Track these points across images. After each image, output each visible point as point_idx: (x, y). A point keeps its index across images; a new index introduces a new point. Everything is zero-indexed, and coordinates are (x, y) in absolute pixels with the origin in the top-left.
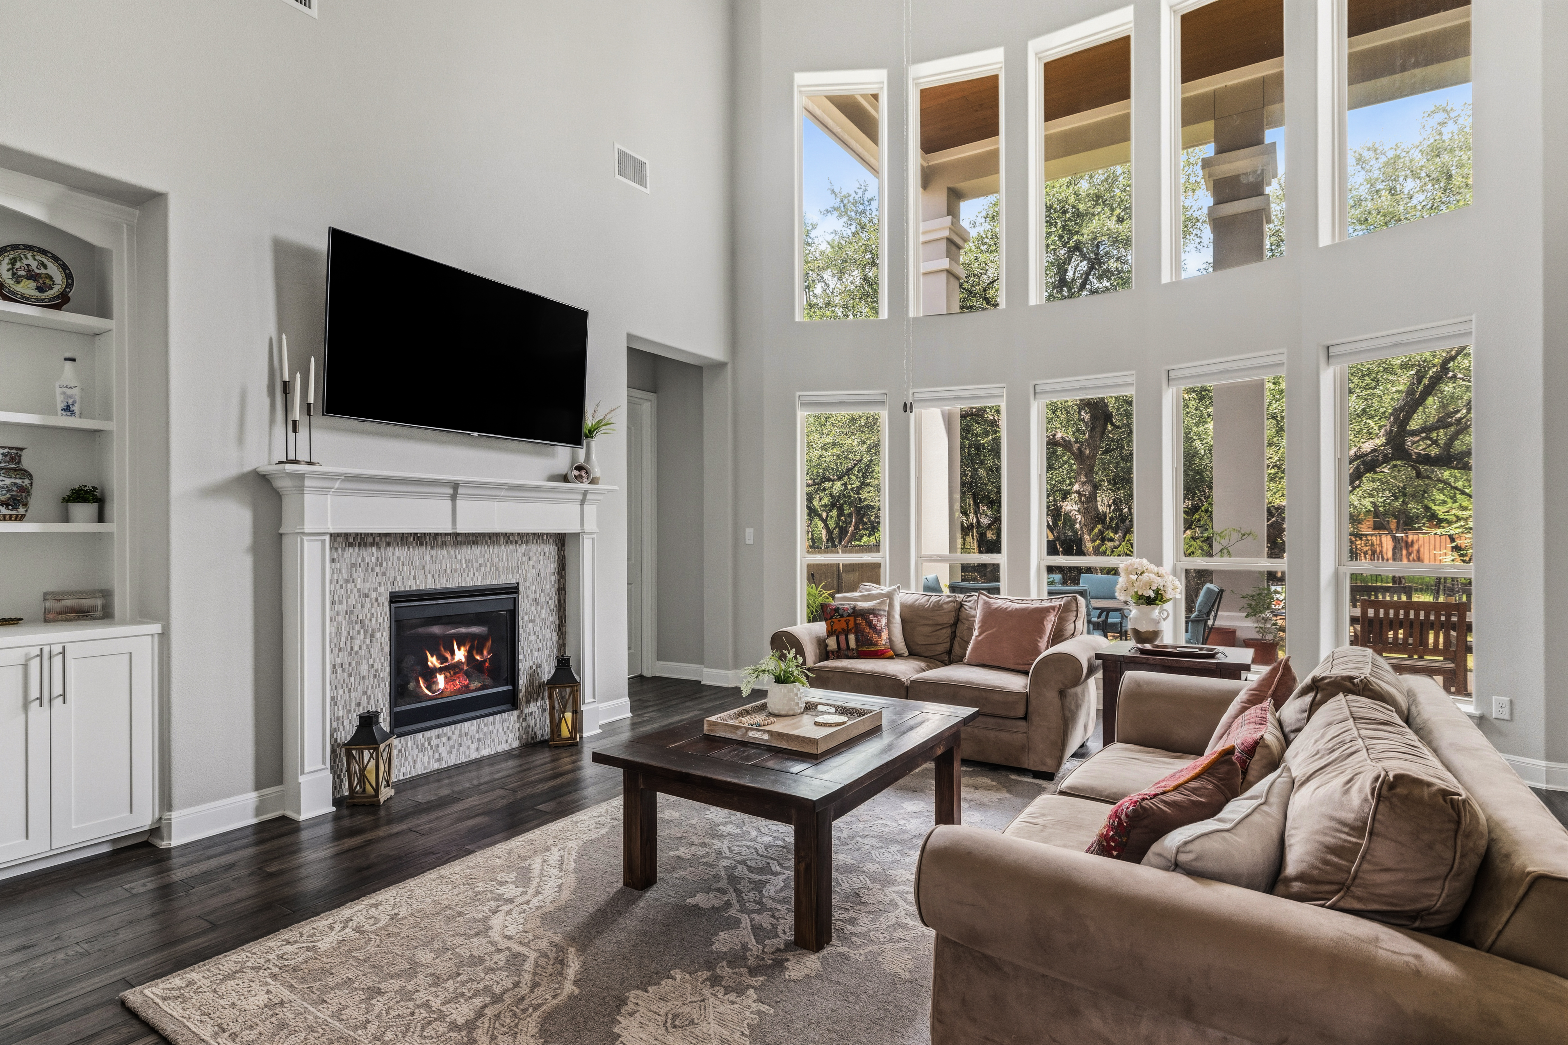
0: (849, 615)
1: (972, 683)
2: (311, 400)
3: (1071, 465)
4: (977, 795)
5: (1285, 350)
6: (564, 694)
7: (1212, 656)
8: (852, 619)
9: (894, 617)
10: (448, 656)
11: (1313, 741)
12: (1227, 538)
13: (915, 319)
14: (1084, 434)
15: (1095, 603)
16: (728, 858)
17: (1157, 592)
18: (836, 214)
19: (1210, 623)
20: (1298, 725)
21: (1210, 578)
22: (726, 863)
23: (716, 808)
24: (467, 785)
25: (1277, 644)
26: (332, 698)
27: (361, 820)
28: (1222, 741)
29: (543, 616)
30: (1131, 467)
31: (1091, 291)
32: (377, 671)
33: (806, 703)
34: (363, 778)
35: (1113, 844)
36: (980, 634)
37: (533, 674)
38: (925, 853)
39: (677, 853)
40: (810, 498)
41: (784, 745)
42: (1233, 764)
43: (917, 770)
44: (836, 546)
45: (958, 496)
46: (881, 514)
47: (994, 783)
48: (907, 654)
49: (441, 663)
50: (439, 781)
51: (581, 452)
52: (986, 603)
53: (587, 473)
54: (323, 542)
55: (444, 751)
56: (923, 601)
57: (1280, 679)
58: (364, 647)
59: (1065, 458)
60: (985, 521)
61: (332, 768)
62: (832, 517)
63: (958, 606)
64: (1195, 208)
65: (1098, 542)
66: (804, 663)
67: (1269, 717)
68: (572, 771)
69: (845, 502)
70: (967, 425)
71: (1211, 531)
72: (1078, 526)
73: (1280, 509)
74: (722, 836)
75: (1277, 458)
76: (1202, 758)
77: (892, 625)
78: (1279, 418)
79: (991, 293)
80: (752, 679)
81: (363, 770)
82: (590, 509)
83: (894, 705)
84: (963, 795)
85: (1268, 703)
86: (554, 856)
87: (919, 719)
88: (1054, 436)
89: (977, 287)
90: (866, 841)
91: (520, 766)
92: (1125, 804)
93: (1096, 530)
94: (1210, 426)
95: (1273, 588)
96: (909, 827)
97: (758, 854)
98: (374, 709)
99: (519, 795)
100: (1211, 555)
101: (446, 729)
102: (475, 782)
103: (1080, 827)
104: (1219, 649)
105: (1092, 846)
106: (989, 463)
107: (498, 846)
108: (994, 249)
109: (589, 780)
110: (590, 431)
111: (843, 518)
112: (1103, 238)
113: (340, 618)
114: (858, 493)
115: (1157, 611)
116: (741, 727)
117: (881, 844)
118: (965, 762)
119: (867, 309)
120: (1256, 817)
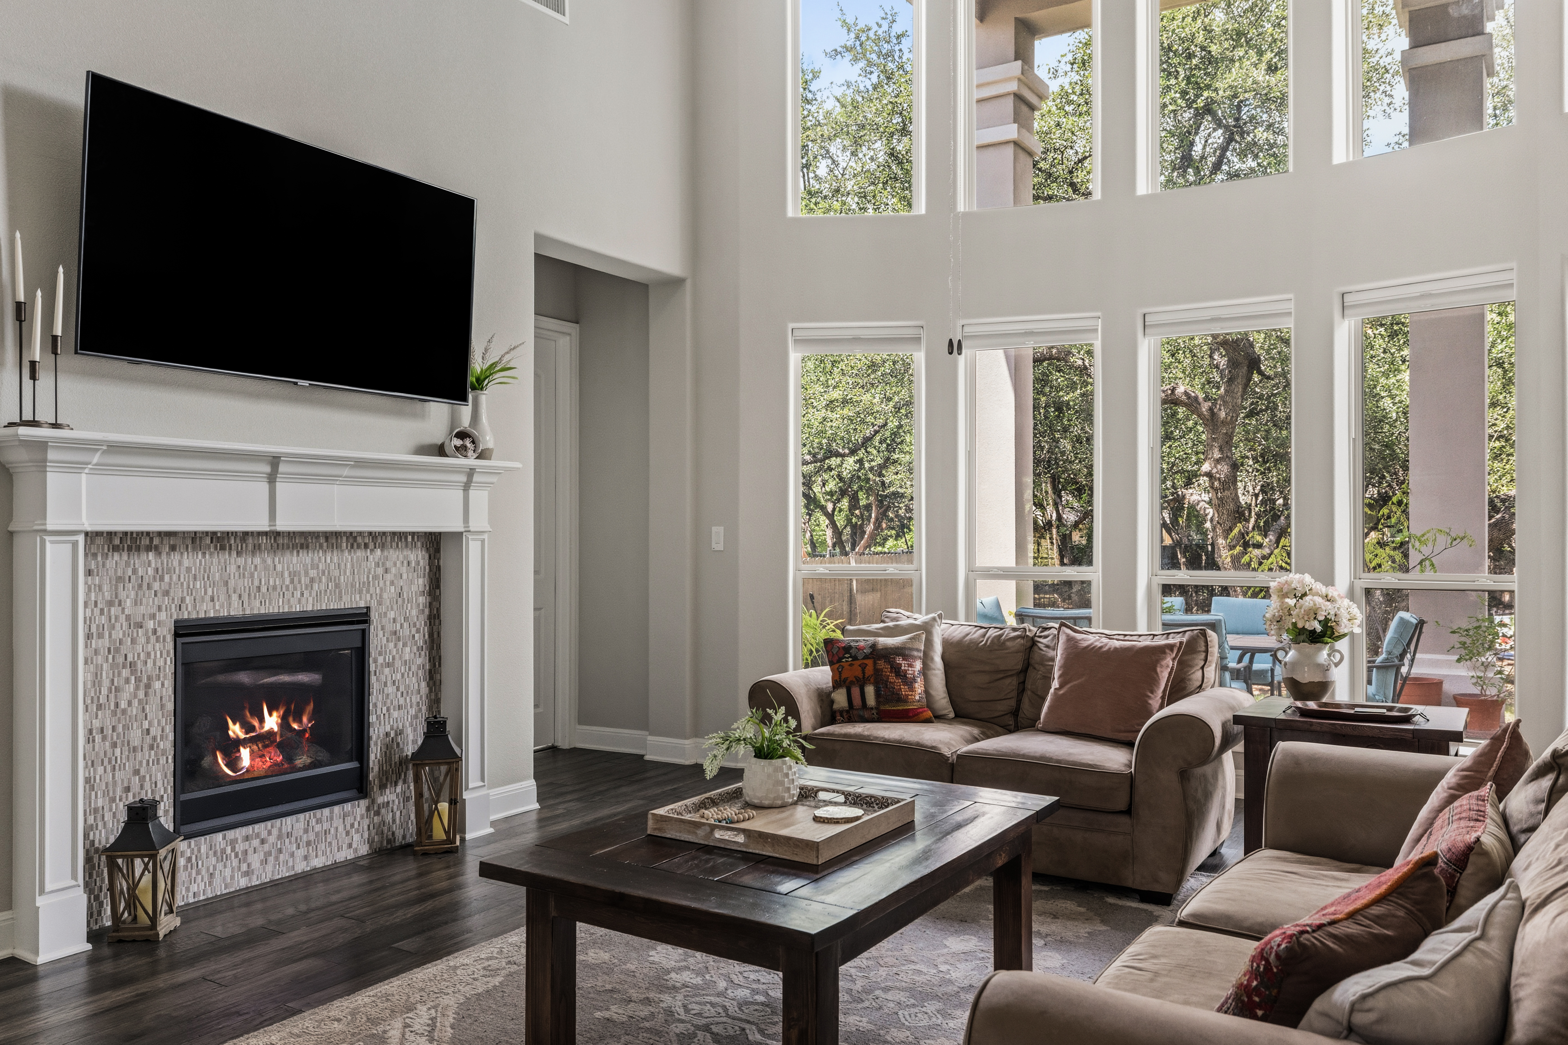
0: (866, 657)
1: (1050, 759)
2: (58, 331)
3: (1199, 435)
4: (1055, 927)
5: (1514, 265)
6: (436, 773)
7: (1407, 719)
8: (869, 662)
9: (932, 659)
10: (256, 723)
11: (1552, 845)
12: (1430, 544)
13: (965, 214)
14: (1218, 388)
15: (1233, 640)
16: (682, 1021)
17: (1325, 623)
18: (848, 56)
19: (1404, 670)
20: (1531, 822)
21: (1404, 604)
22: (680, 1028)
23: (664, 946)
24: (290, 911)
25: (1503, 702)
26: (87, 780)
27: (131, 963)
28: (1420, 846)
29: (407, 657)
30: (1288, 438)
31: (1228, 173)
32: (154, 738)
33: (801, 789)
34: (133, 901)
35: (1257, 999)
36: (1062, 686)
37: (391, 745)
38: (978, 1013)
39: (607, 1014)
40: (808, 482)
41: (768, 851)
42: (1435, 879)
43: (967, 890)
44: (846, 554)
45: (1029, 479)
46: (914, 505)
47: (1082, 910)
48: (952, 715)
49: (247, 733)
50: (248, 904)
51: (465, 412)
52: (1070, 639)
53: (473, 442)
54: (75, 544)
55: (255, 860)
56: (976, 635)
57: (1505, 753)
58: (135, 703)
59: (1190, 424)
60: (1070, 517)
61: (86, 885)
62: (840, 510)
63: (1029, 644)
64: (1382, 52)
65: (1238, 549)
66: (798, 728)
67: (1489, 810)
68: (450, 890)
69: (861, 488)
70: (1043, 374)
71: (1406, 533)
72: (1208, 525)
73: (1508, 501)
74: (674, 987)
75: (1503, 425)
76: (1390, 871)
77: (929, 673)
78: (1506, 365)
79: (1079, 176)
80: (720, 751)
81: (134, 887)
82: (479, 497)
83: (932, 792)
84: (1035, 927)
85: (1487, 789)
86: (422, 1017)
87: (968, 814)
88: (1173, 390)
89: (1060, 167)
90: (889, 996)
91: (371, 882)
92: (1275, 938)
93: (1236, 531)
94: (1406, 376)
95: (1497, 619)
96: (954, 975)
97: (728, 1016)
98: (150, 796)
99: (369, 927)
100: (1407, 571)
101: (259, 828)
102: (303, 907)
103: (1210, 974)
104: (1417, 709)
105: (1226, 1002)
106: (1076, 431)
107: (337, 1003)
108: (1084, 109)
109: (475, 904)
110: (478, 380)
111: (857, 512)
112: (1247, 95)
113: (100, 659)
114: (880, 475)
115: (1325, 653)
116: (704, 824)
117: (912, 1001)
118: (1038, 877)
119: (895, 200)
120: (1469, 958)
